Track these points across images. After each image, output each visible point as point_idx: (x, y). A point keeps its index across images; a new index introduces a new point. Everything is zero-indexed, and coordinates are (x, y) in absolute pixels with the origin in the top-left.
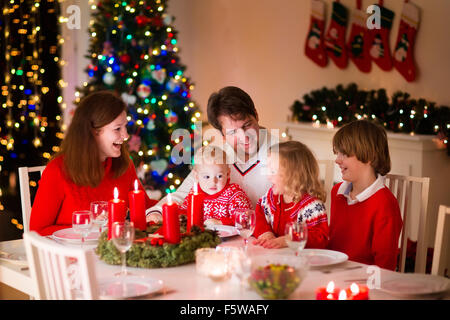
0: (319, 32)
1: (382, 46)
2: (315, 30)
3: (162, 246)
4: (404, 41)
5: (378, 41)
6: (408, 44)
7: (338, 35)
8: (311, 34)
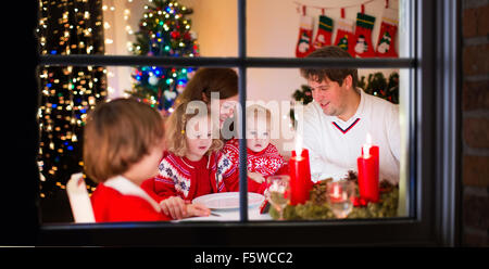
0: (307, 39)
1: (365, 43)
2: (304, 38)
4: (385, 37)
5: (361, 40)
6: (390, 39)
7: (325, 39)
8: (300, 41)
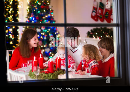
0: (95, 11)
3: (48, 74)
7: (101, 12)
